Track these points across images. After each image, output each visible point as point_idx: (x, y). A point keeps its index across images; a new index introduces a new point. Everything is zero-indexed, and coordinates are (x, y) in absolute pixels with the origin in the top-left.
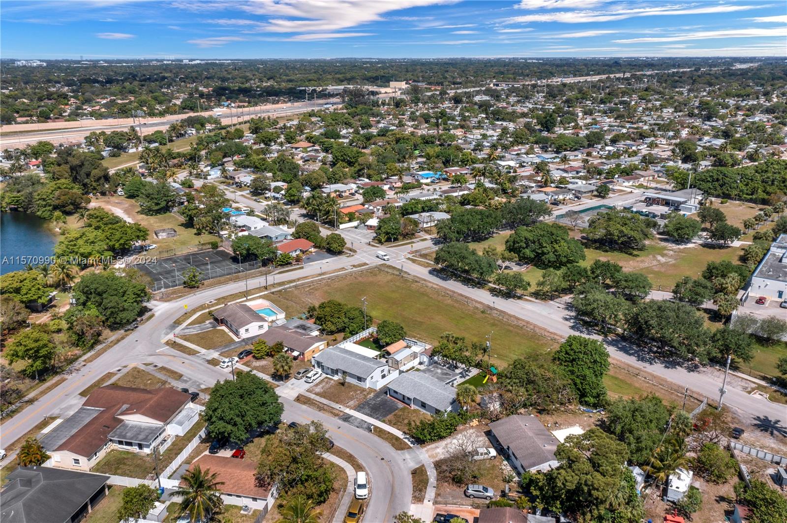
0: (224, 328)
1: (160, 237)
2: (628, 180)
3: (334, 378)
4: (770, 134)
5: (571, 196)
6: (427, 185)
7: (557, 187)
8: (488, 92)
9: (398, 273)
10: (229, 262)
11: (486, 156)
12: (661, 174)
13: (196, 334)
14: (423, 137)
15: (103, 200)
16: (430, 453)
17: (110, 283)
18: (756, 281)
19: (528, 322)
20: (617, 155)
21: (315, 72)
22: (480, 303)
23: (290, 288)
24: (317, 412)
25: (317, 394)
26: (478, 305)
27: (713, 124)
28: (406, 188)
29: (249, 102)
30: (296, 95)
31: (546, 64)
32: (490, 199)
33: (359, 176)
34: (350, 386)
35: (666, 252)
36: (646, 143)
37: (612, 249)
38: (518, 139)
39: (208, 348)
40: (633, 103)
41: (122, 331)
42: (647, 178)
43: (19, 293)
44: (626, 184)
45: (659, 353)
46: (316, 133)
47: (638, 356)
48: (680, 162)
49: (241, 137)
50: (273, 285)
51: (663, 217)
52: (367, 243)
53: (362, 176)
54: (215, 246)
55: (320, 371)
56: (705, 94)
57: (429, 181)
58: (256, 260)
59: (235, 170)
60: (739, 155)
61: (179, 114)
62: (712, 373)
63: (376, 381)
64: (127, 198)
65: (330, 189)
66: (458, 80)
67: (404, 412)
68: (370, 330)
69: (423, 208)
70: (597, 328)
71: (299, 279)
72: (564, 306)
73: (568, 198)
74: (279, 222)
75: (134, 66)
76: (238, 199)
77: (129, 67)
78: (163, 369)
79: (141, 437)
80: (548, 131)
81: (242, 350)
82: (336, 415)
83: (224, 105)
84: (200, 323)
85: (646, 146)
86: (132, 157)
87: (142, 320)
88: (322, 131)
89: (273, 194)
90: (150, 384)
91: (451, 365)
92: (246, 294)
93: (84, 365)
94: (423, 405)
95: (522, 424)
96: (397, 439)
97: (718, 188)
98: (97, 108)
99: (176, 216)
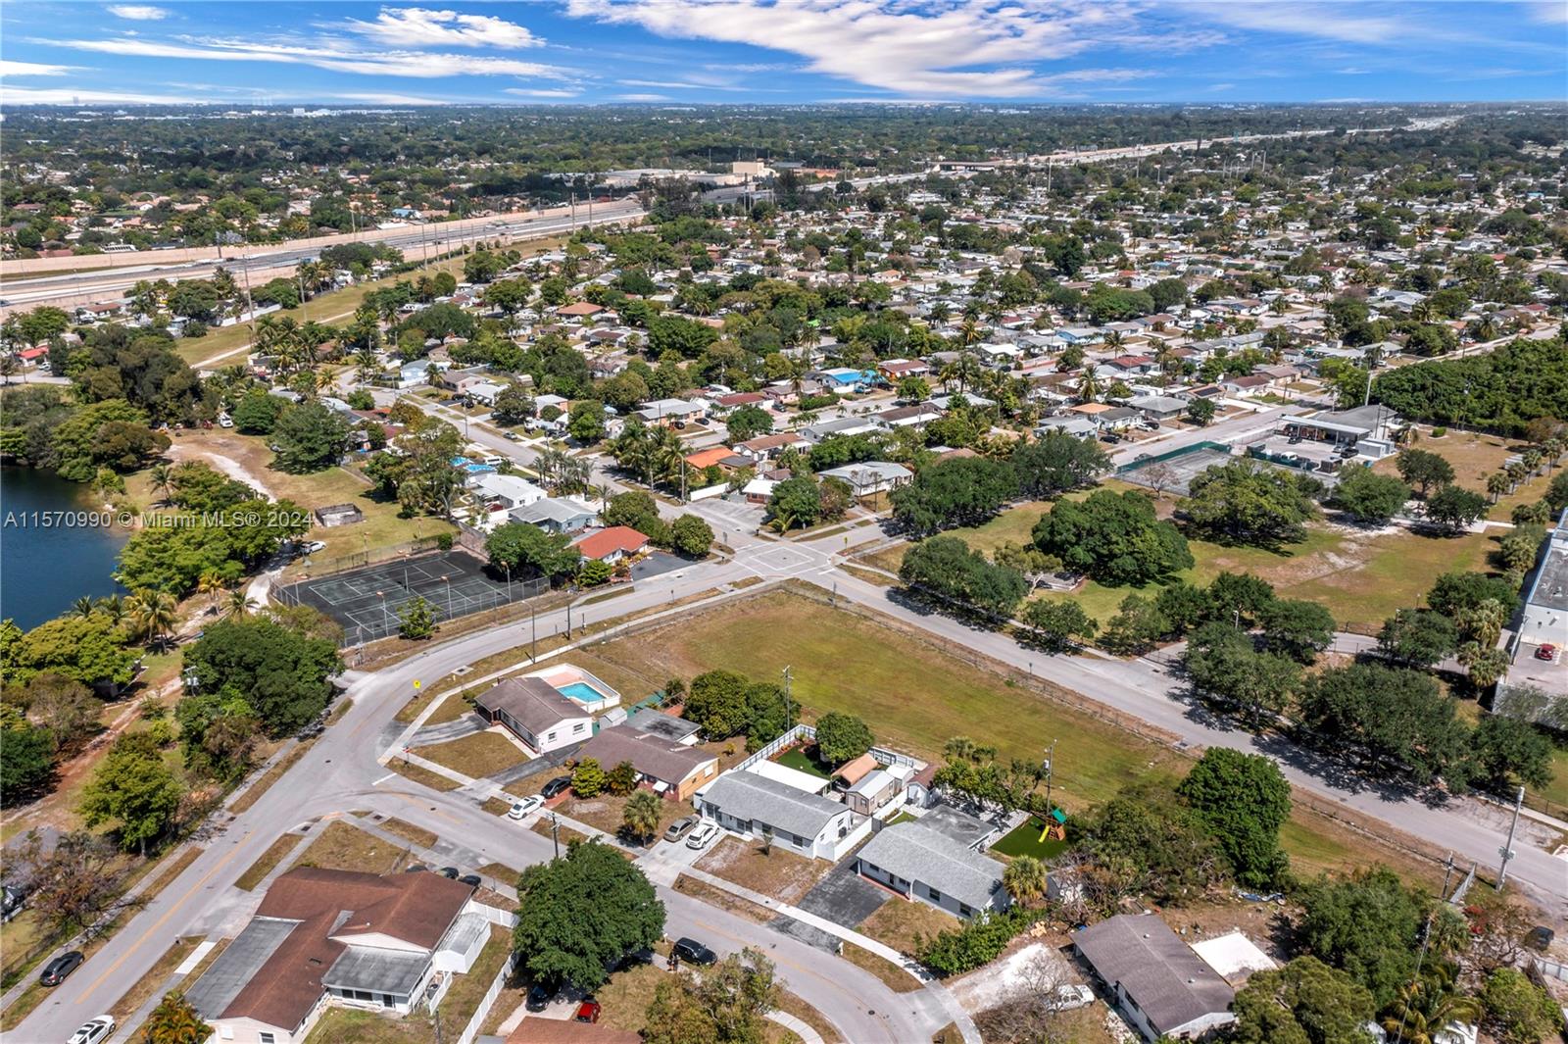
0: (499, 729)
1: (329, 524)
2: (1246, 386)
3: (743, 837)
4: (1507, 282)
5: (1139, 422)
6: (847, 397)
7: (1109, 403)
8: (933, 185)
9: (825, 599)
10: (481, 580)
11: (958, 334)
12: (1306, 372)
13: (447, 745)
14: (823, 291)
15: (191, 438)
16: (962, 997)
17: (265, 642)
18: (1534, 612)
19: (1102, 706)
20: (1213, 329)
21: (572, 138)
22: (1001, 663)
23: (616, 635)
24: (725, 913)
25: (716, 873)
26: (999, 670)
27: (1390, 255)
28: (808, 407)
29: (452, 209)
30: (543, 191)
31: (1038, 120)
32: (983, 433)
33: (710, 381)
34: (780, 855)
35: (1343, 545)
36: (1267, 302)
37: (1239, 541)
38: (1014, 295)
39: (477, 775)
40: (1226, 208)
41: (294, 741)
42: (1281, 381)
43: (76, 664)
44: (1243, 394)
45: (1367, 768)
46: (603, 281)
47: (1328, 777)
48: (1340, 344)
49: (449, 291)
50: (582, 631)
51: (1326, 467)
52: (752, 533)
53: (717, 379)
54: (445, 543)
55: (713, 822)
56: (1363, 188)
57: (851, 388)
58: (537, 576)
59: (451, 367)
60: (1454, 327)
61: (312, 236)
62: (1473, 810)
63: (830, 845)
64: (239, 432)
65: (657, 411)
66: (868, 157)
67: (895, 910)
68: (797, 730)
69: (852, 452)
70: (1238, 716)
71: (630, 616)
72: (1166, 669)
73: (1133, 425)
74: (568, 487)
75: (193, 122)
76: (473, 433)
77: (181, 124)
78: (394, 823)
79: (390, 981)
80: (1069, 274)
81: (548, 779)
82: (762, 919)
83: (400, 216)
84: (449, 719)
85: (1266, 307)
86: (233, 337)
87: (329, 714)
88: (613, 275)
89: (542, 423)
90: (376, 857)
91: (969, 804)
92: (530, 650)
93: (232, 819)
94: (935, 895)
95: (1137, 933)
96: (892, 967)
97: (1426, 404)
98: (136, 221)
99: (353, 475)
